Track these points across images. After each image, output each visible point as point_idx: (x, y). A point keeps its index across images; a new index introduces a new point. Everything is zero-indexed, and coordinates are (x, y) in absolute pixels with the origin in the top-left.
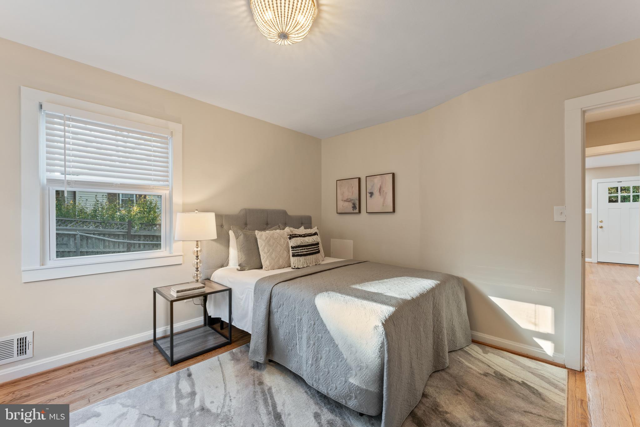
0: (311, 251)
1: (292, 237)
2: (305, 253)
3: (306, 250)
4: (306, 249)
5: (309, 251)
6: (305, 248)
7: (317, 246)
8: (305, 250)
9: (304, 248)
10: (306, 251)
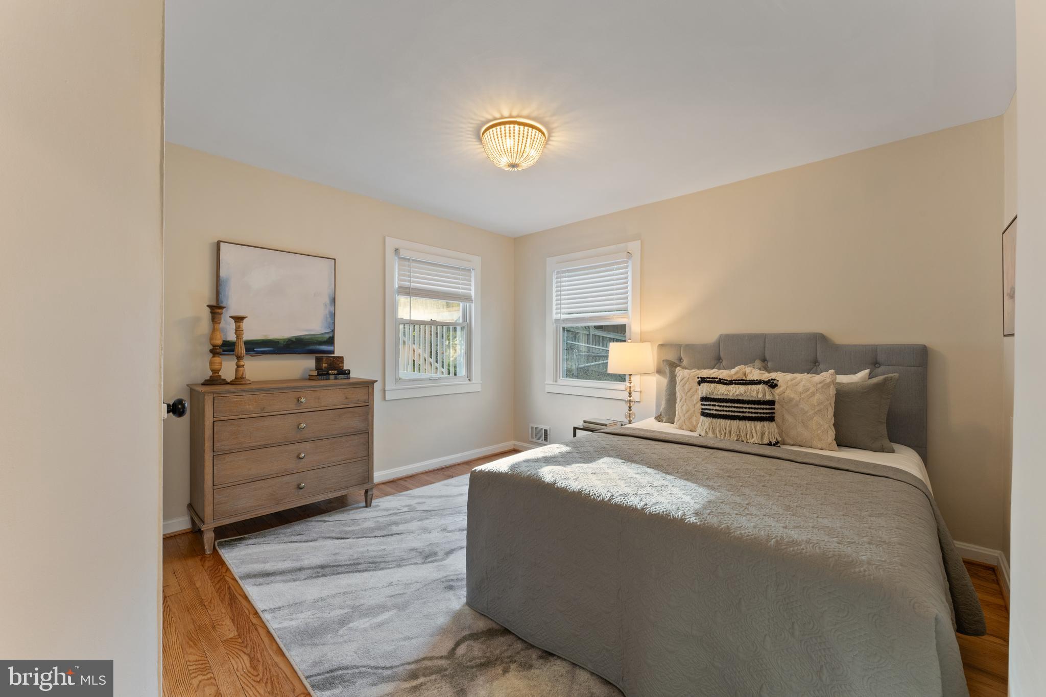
0: (729, 411)
1: (703, 380)
2: (715, 412)
3: (718, 408)
4: (718, 406)
5: (723, 411)
6: (717, 404)
7: (772, 407)
8: (715, 408)
9: (714, 403)
10: (716, 410)
